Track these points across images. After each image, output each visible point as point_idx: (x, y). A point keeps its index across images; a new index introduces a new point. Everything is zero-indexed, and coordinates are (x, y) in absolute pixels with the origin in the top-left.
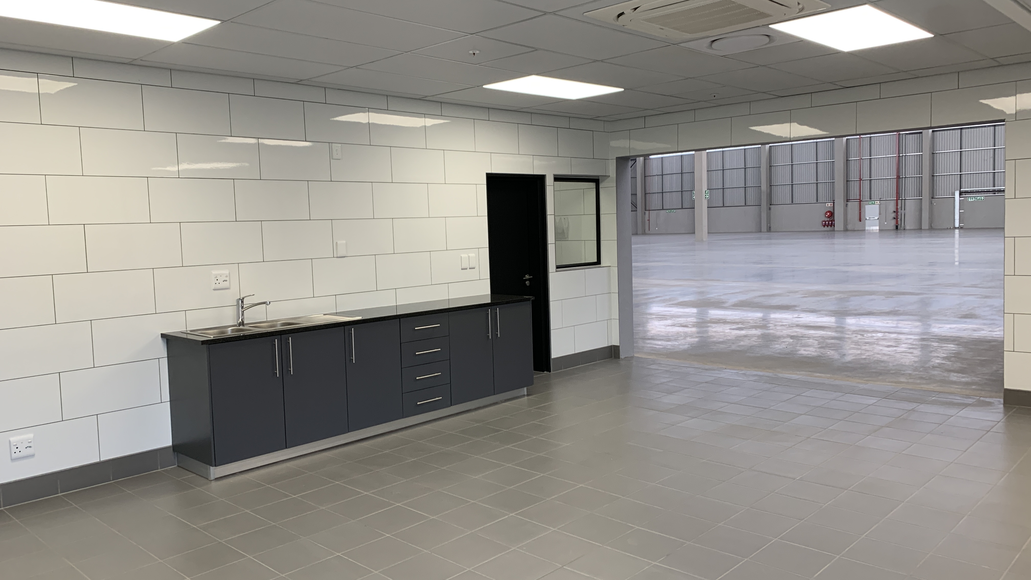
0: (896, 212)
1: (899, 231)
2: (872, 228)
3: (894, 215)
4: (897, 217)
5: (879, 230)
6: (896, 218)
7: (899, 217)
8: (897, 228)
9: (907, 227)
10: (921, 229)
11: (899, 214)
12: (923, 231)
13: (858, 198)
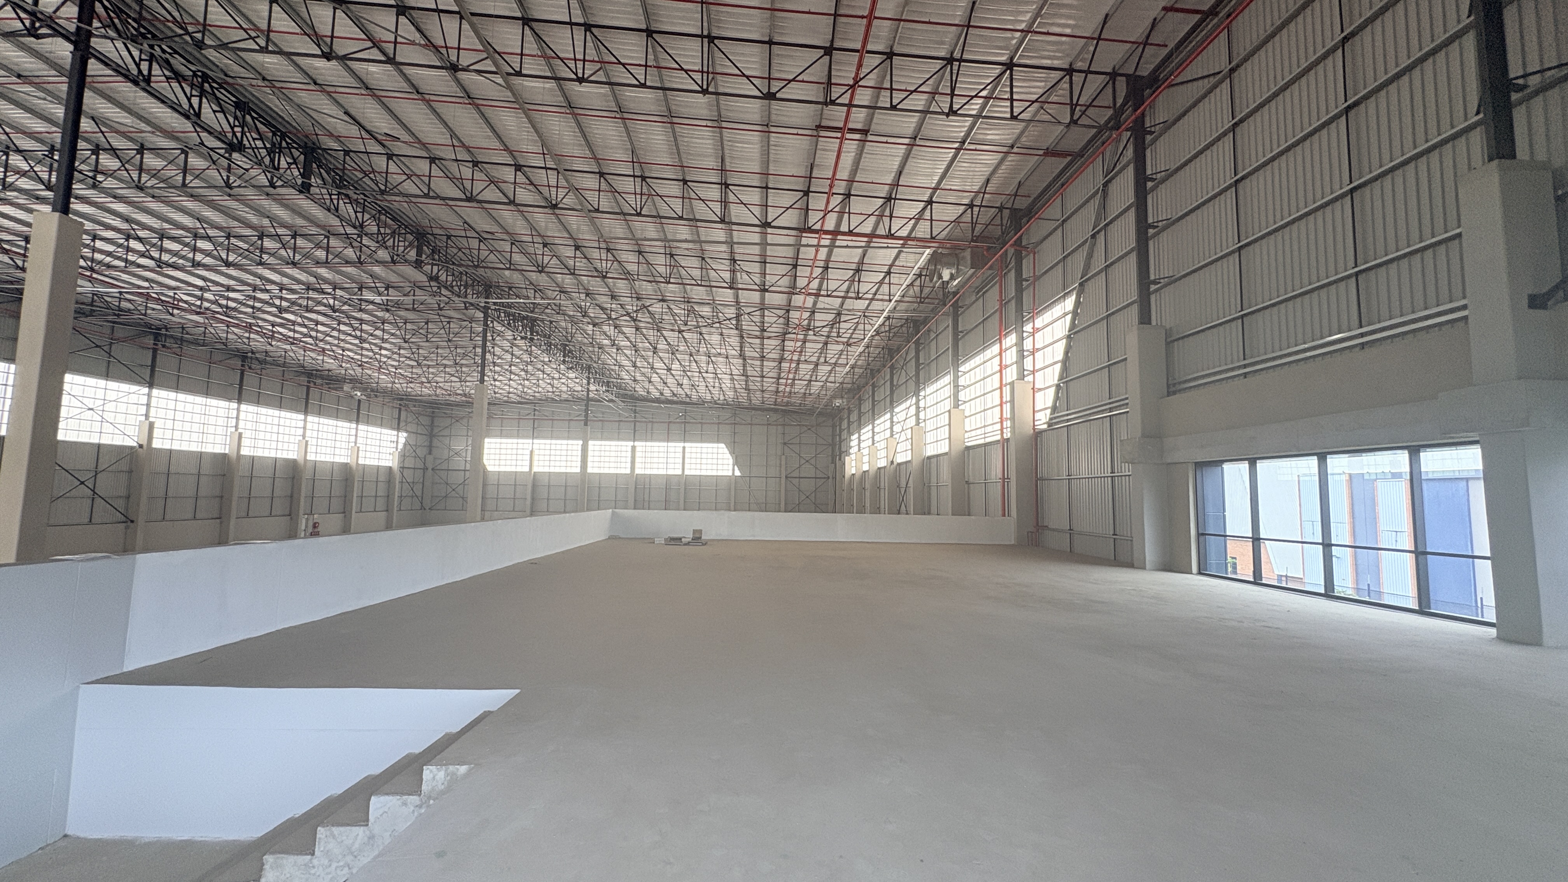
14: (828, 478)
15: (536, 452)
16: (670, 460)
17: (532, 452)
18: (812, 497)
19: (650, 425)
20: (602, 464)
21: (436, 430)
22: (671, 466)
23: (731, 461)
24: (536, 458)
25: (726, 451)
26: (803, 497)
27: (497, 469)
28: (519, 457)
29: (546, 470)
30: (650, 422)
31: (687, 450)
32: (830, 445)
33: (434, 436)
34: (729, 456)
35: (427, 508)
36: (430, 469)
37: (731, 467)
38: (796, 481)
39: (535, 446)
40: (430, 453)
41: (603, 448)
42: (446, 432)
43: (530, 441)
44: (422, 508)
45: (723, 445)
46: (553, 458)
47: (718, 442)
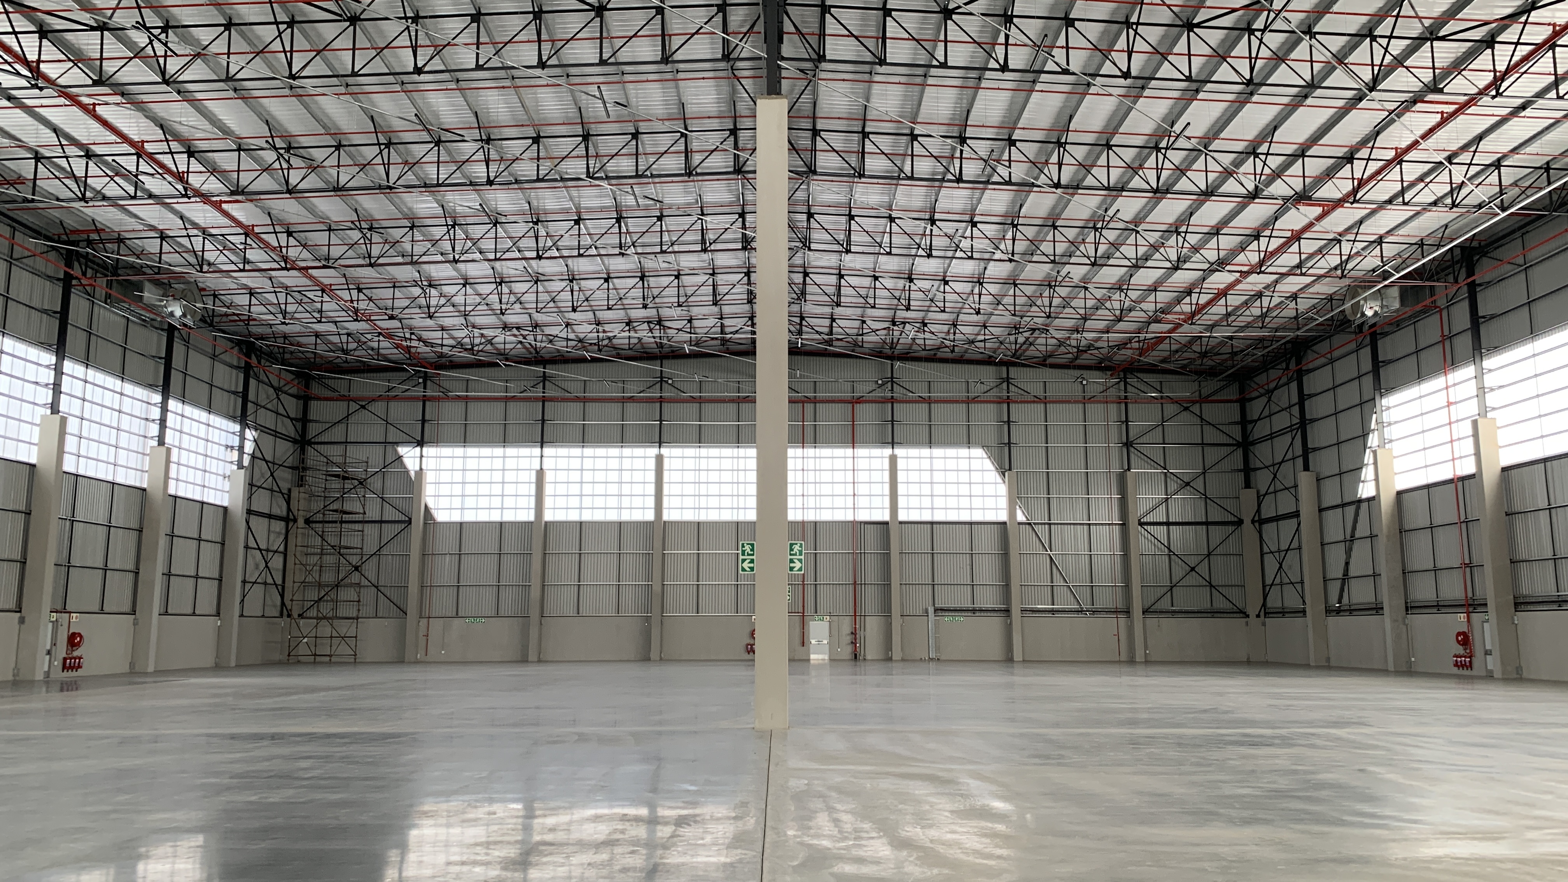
0: (854, 633)
1: (858, 663)
2: (820, 657)
3: (849, 639)
4: (855, 640)
5: (831, 660)
6: (854, 643)
7: (858, 641)
8: (856, 657)
9: (869, 657)
10: (890, 659)
11: (858, 636)
12: (894, 664)
13: (801, 610)
14: (1240, 522)
15: (549, 477)
16: (862, 489)
17: (540, 473)
18: (1203, 569)
19: (809, 407)
20: (703, 502)
21: (313, 430)
22: (862, 502)
23: (1003, 489)
24: (548, 489)
25: (988, 464)
26: (1179, 571)
27: (456, 517)
28: (510, 489)
29: (573, 516)
30: (808, 400)
31: (901, 464)
32: (1238, 445)
33: (310, 443)
34: (993, 476)
35: (295, 615)
36: (301, 522)
37: (1003, 502)
38: (1160, 532)
39: (548, 464)
40: (301, 482)
41: (704, 464)
42: (337, 434)
43: (537, 451)
44: (284, 611)
45: (978, 452)
46: (587, 489)
47: (969, 443)
